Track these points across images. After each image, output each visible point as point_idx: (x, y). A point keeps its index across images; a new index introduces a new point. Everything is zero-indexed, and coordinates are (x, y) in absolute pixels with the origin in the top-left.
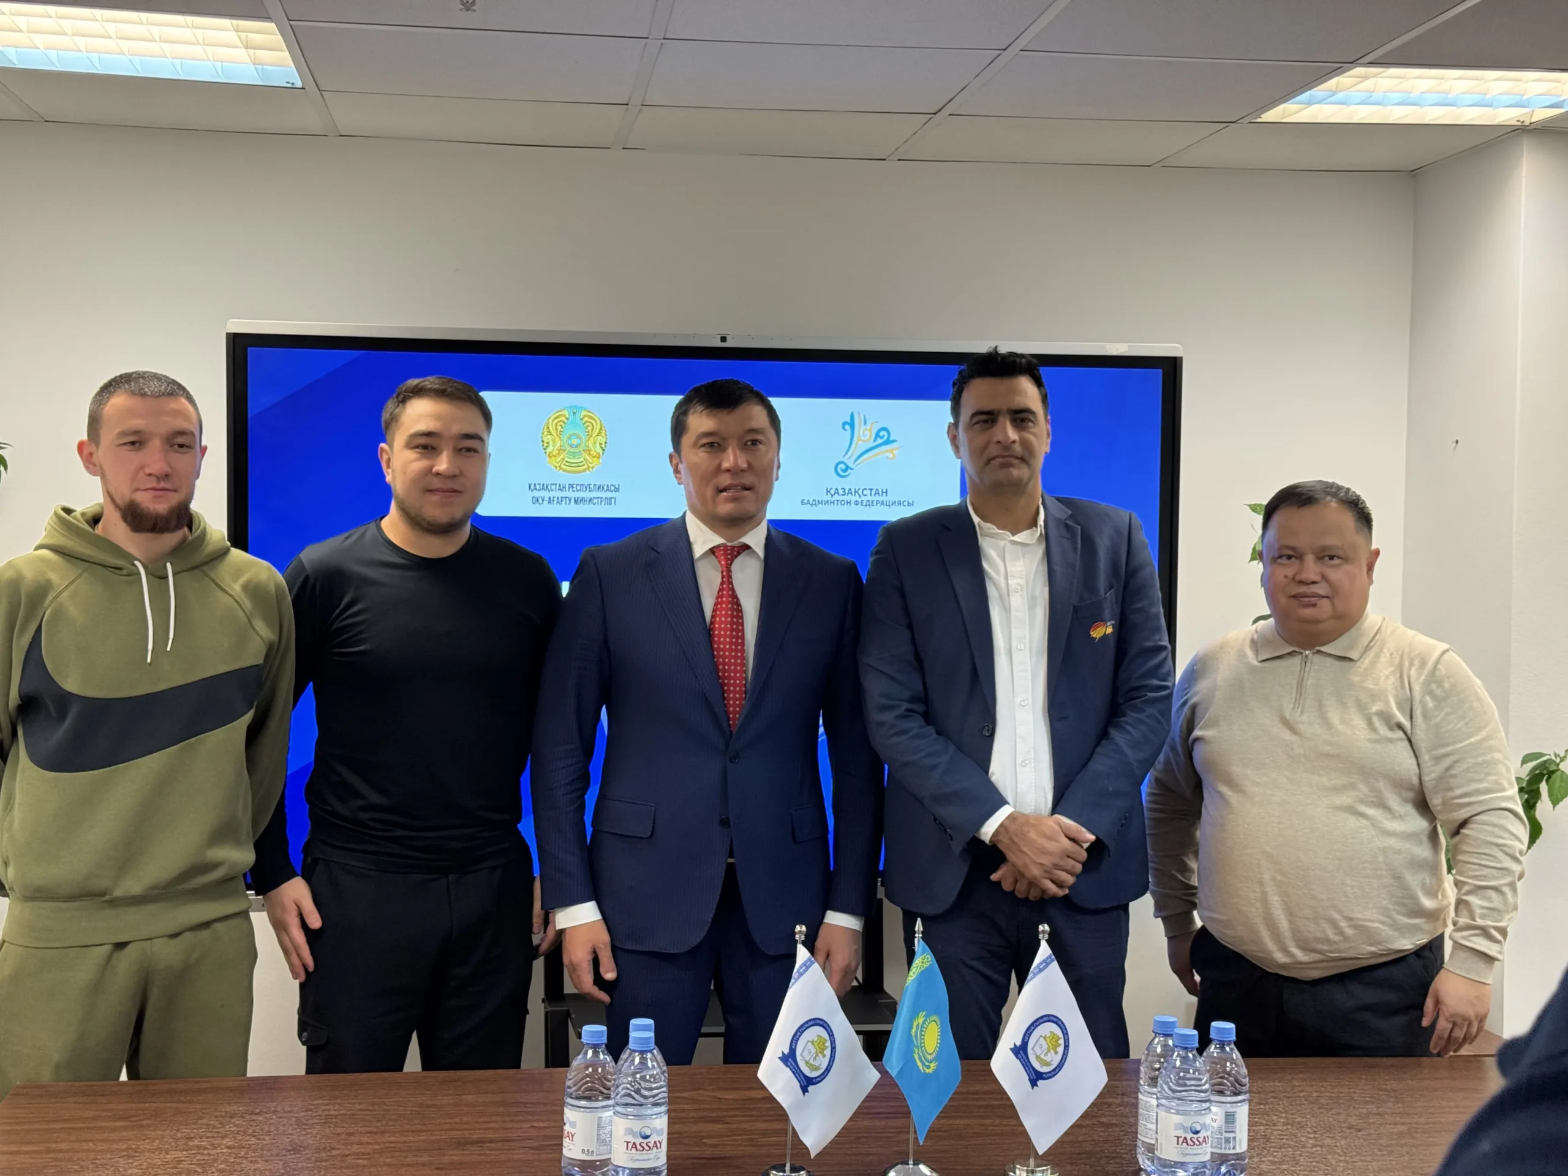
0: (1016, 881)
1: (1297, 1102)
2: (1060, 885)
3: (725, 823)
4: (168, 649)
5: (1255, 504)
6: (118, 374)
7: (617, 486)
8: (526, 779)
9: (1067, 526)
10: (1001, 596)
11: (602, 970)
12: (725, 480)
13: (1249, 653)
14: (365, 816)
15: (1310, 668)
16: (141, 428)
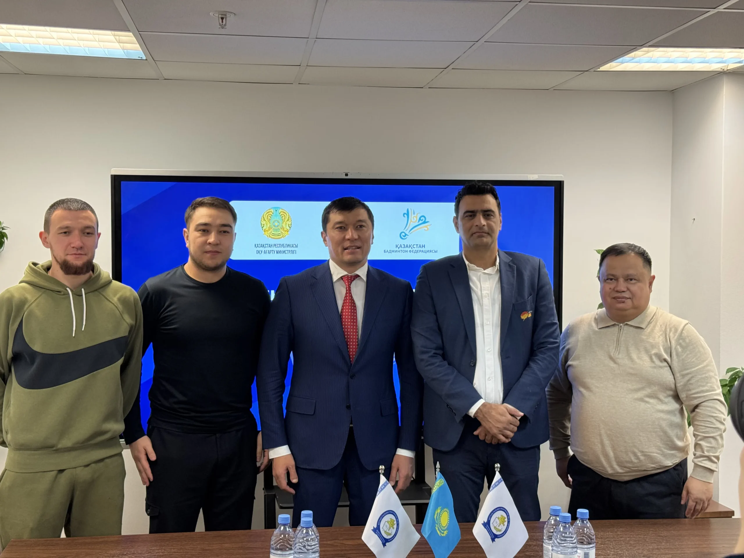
0: (486, 435)
2: (507, 437)
3: (348, 407)
4: (83, 330)
5: (599, 250)
6: (58, 200)
7: (297, 245)
8: (254, 387)
9: (510, 265)
10: (479, 299)
11: (291, 478)
12: (347, 244)
13: (594, 324)
14: (176, 406)
15: (623, 332)
16: (69, 225)
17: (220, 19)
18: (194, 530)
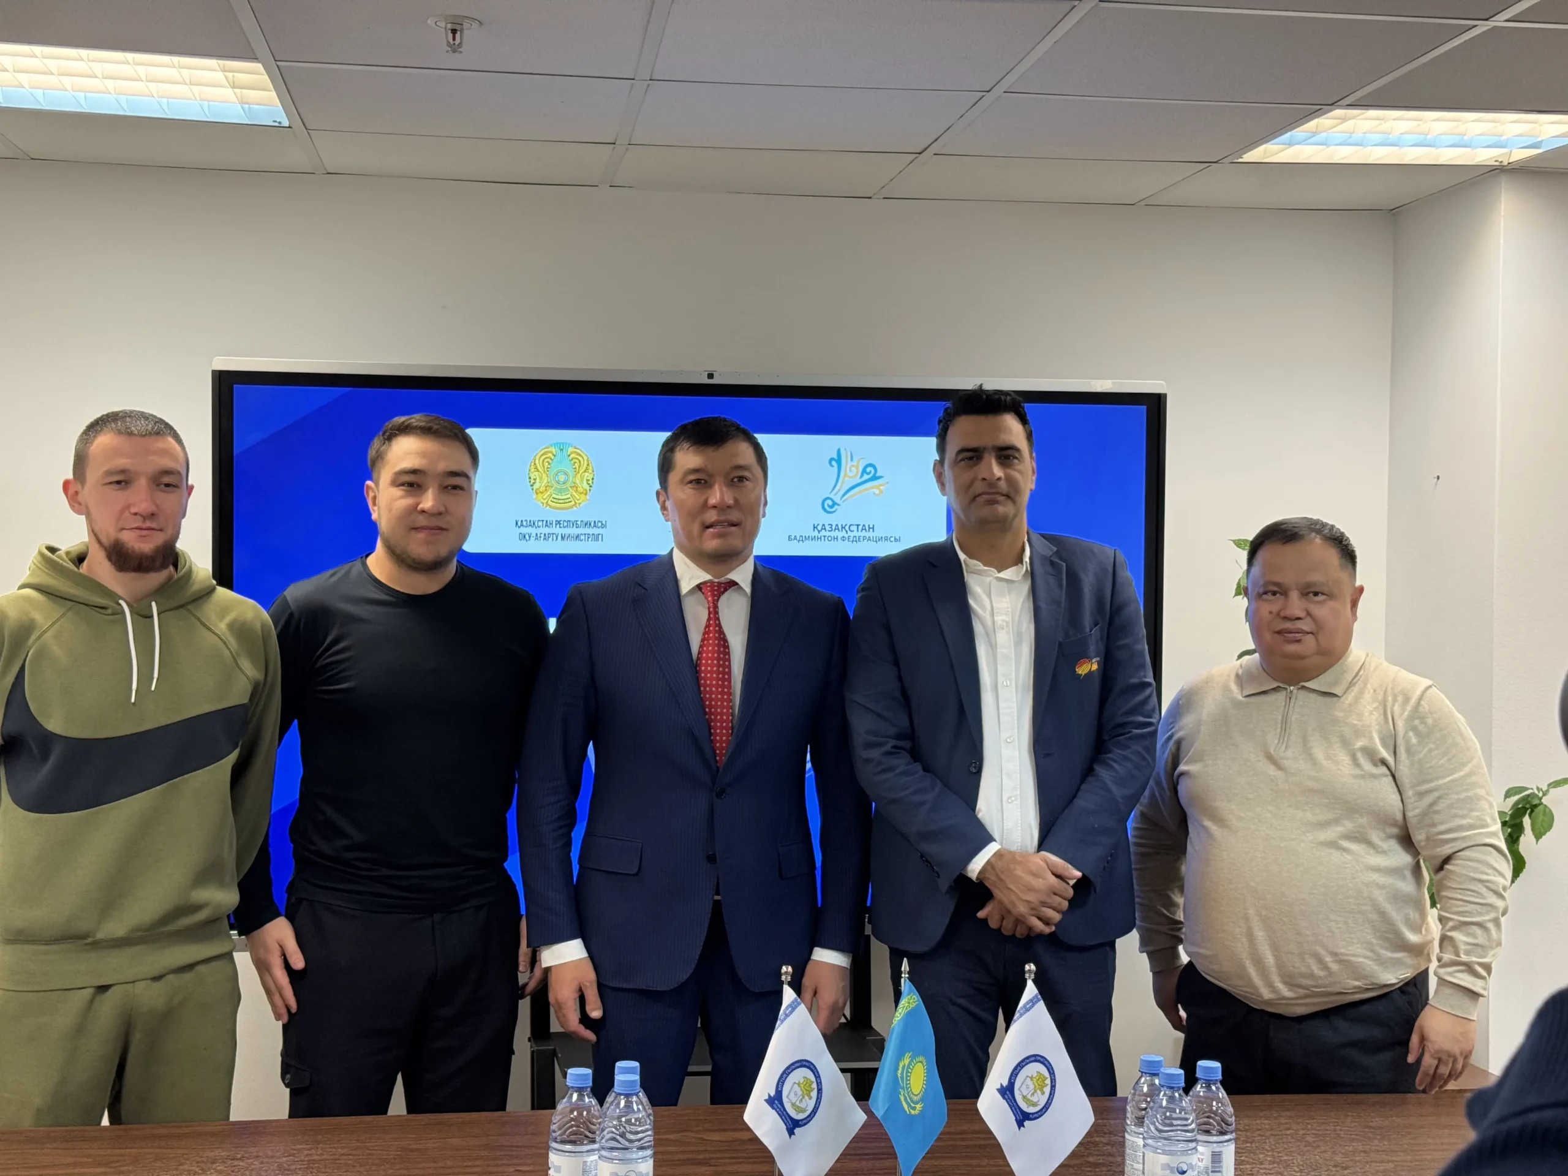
0: (1003, 918)
1: (1284, 1140)
2: (1046, 922)
3: (711, 859)
4: (153, 689)
5: (1239, 540)
6: (105, 413)
7: (604, 523)
8: (511, 816)
9: (1052, 563)
10: (987, 634)
11: (588, 1008)
12: (712, 516)
13: (1234, 688)
14: (349, 855)
15: (1295, 703)
16: (127, 467)
17: (450, 31)
18: (384, 1111)
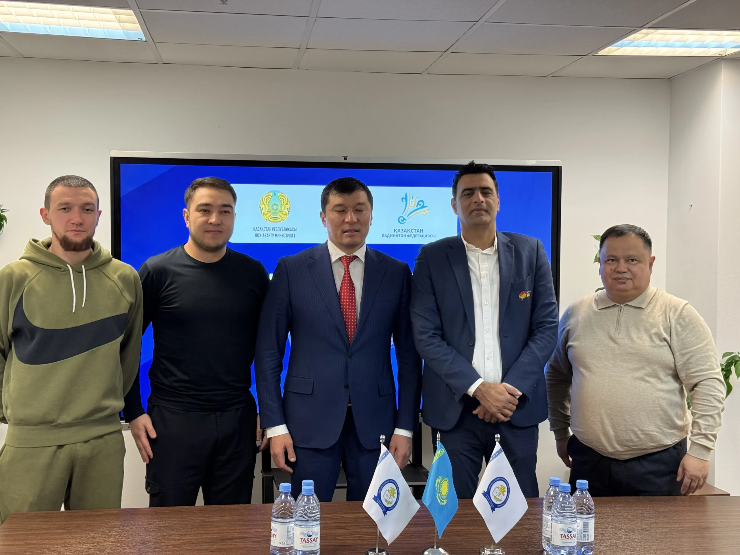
0: (485, 414)
1: (618, 518)
2: (506, 416)
3: (347, 387)
4: (83, 306)
5: (596, 236)
6: (59, 177)
7: (295, 229)
8: (253, 367)
9: (508, 246)
10: (477, 280)
11: (289, 457)
12: (347, 227)
13: (594, 305)
14: (176, 385)
15: (622, 313)
16: (69, 202)
18: (194, 504)
